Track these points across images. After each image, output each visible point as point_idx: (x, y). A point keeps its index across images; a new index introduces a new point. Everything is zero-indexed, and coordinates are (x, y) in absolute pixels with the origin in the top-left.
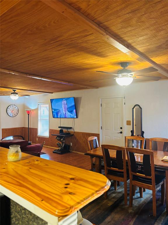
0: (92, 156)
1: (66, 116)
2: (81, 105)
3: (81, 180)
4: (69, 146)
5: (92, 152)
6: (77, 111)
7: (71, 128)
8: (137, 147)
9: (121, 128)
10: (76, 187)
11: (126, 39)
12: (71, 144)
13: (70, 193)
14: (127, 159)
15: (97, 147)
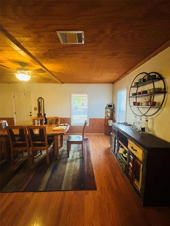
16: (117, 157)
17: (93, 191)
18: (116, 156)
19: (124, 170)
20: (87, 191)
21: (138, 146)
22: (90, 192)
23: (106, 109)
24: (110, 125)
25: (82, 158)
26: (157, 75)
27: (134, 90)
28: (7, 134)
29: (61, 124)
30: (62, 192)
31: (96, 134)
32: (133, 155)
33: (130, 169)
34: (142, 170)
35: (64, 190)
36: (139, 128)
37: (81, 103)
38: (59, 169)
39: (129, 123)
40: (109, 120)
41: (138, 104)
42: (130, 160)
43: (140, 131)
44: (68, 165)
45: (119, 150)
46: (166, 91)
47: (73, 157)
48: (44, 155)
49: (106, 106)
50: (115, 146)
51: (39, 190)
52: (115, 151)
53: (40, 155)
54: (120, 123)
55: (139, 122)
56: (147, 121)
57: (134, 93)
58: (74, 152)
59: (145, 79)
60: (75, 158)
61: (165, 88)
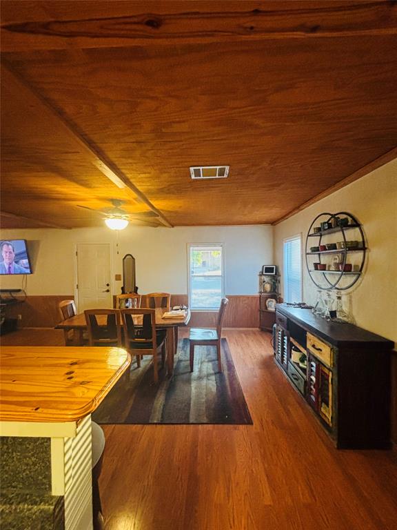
0: (67, 329)
1: (10, 271)
2: (39, 253)
3: (88, 361)
4: (15, 321)
5: (66, 323)
6: (31, 261)
7: (19, 290)
8: (133, 306)
9: (108, 285)
10: (86, 373)
11: (123, 171)
12: (20, 317)
13: (82, 383)
14: (122, 323)
15: (74, 315)
16: (289, 371)
17: (246, 426)
18: (286, 369)
19: (303, 392)
20: (236, 426)
21: (323, 341)
22: (242, 427)
23: (260, 275)
24: (272, 309)
25: (219, 373)
26: (350, 219)
27: (314, 242)
28: (85, 324)
29: (175, 308)
30: (192, 426)
31: (241, 329)
32: (316, 360)
33: (312, 387)
34: (332, 383)
35: (195, 422)
36: (327, 313)
37: (201, 261)
38: (178, 391)
39: (308, 305)
40: (269, 300)
41: (323, 268)
42: (312, 371)
43: (327, 318)
44: (194, 384)
45: (291, 357)
46: (366, 246)
47: (200, 371)
48: (145, 368)
49: (261, 270)
50: (283, 349)
51: (150, 422)
52: (283, 360)
53: (136, 368)
54: (291, 304)
55: (325, 301)
56: (339, 298)
57: (315, 248)
58: (202, 363)
59: (331, 223)
60: (205, 373)
61: (364, 242)
